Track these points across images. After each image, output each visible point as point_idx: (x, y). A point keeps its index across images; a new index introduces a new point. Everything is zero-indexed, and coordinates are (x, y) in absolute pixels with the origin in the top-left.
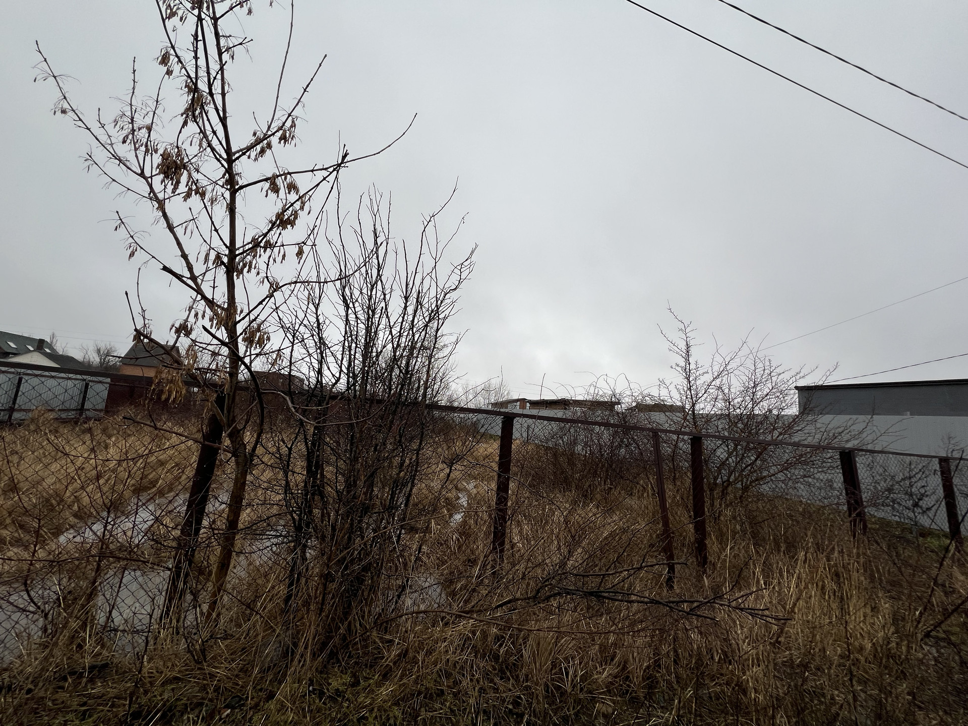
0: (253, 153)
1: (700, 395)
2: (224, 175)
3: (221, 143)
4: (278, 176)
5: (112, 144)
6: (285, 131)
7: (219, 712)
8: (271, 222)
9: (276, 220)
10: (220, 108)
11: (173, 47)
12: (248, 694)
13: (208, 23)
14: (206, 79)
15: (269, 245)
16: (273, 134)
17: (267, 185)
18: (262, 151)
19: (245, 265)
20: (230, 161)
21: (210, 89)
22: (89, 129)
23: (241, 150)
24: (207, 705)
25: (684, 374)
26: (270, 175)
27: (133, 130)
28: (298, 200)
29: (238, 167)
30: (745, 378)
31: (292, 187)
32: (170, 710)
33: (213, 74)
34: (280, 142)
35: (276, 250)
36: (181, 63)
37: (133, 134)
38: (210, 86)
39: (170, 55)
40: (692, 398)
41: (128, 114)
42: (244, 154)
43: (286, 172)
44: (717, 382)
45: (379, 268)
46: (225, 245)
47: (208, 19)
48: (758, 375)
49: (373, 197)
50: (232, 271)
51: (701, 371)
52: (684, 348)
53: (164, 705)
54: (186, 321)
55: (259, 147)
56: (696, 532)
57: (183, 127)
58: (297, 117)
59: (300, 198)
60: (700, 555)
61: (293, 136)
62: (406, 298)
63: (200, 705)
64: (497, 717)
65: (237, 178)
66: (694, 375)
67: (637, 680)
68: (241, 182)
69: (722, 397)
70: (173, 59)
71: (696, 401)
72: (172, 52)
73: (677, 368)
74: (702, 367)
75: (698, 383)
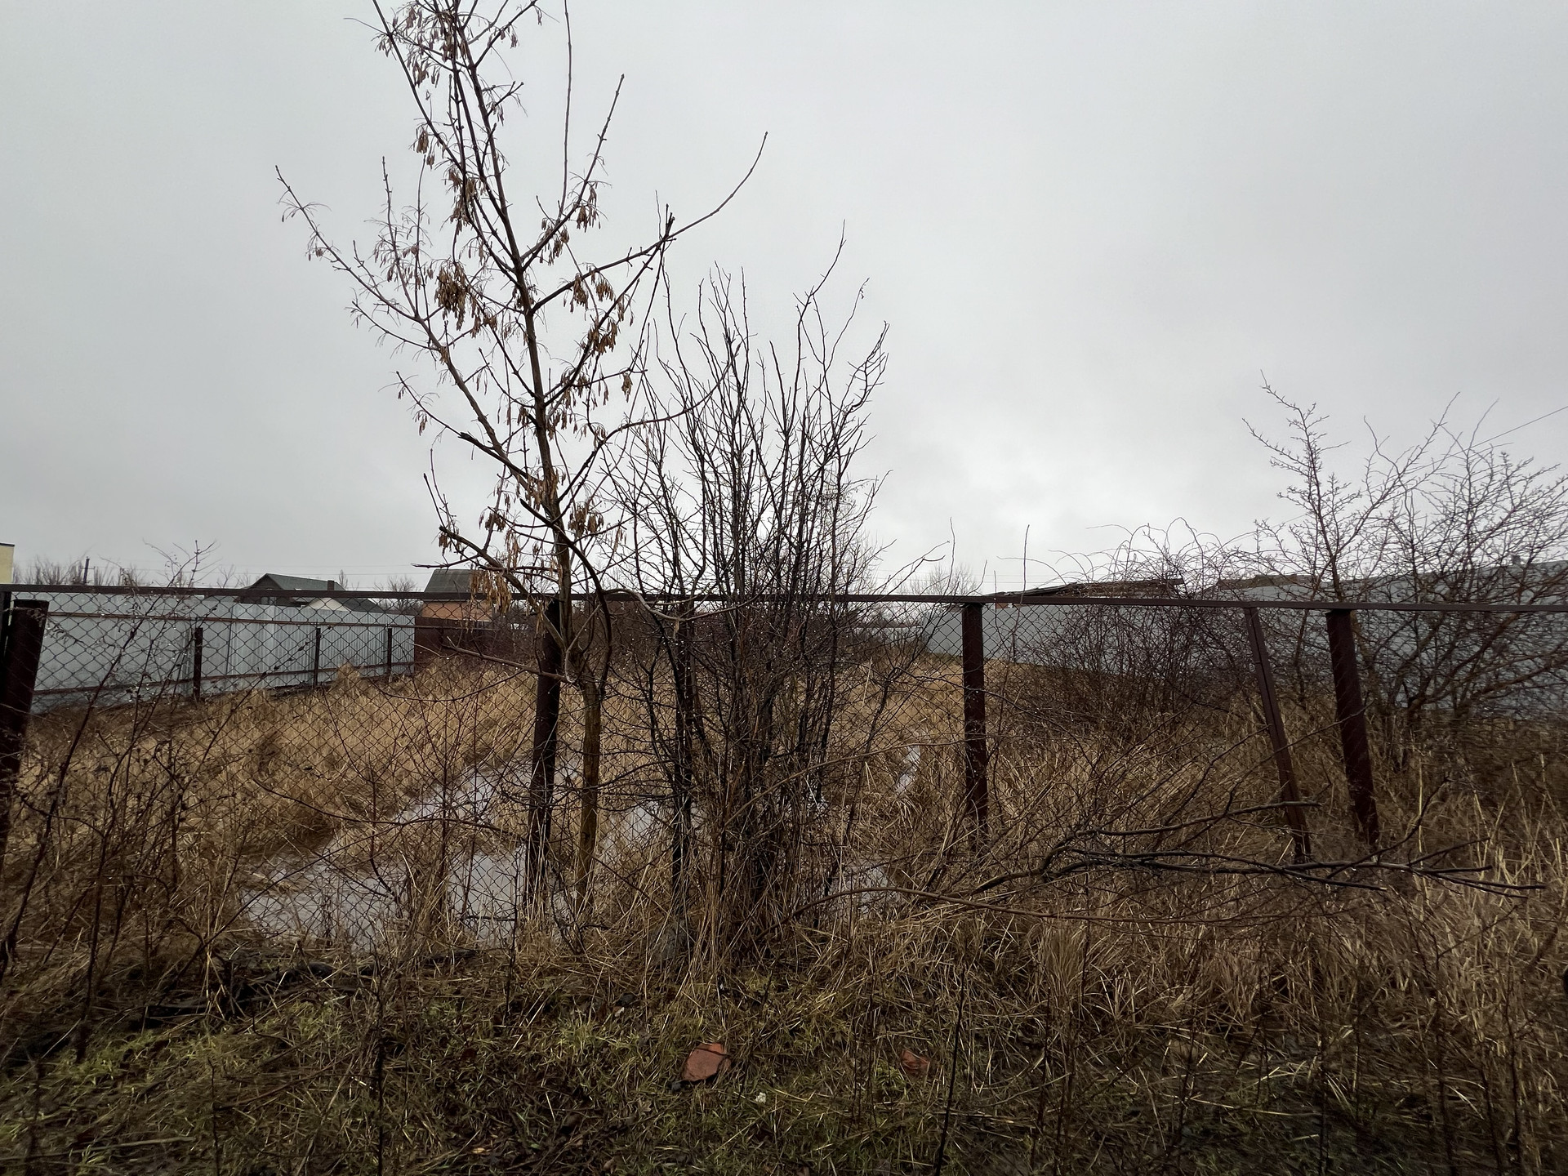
0: (546, 253)
1: (1346, 539)
2: (515, 292)
3: (505, 248)
4: (582, 278)
5: (375, 286)
6: (583, 208)
7: (611, 1009)
8: (582, 346)
9: (590, 342)
10: (497, 197)
11: (429, 123)
12: (642, 991)
13: (465, 77)
14: (474, 159)
15: (585, 384)
16: (568, 217)
17: (569, 295)
18: (558, 248)
19: (557, 420)
20: (519, 271)
21: (481, 171)
22: (349, 270)
23: (531, 251)
24: (595, 1001)
25: (1309, 505)
26: (572, 279)
27: (398, 259)
28: (614, 306)
29: (530, 277)
30: (1445, 496)
31: (604, 290)
32: (553, 1003)
33: (481, 146)
34: (579, 227)
35: (595, 386)
36: (442, 142)
37: (398, 264)
38: (480, 167)
39: (428, 135)
40: (1328, 548)
41: (388, 238)
42: (535, 256)
43: (592, 268)
44: (1384, 510)
45: (740, 389)
46: (529, 391)
47: (464, 69)
48: (1477, 485)
49: (717, 284)
50: (543, 428)
51: (1343, 494)
52: (1303, 455)
53: (545, 996)
54: (497, 509)
55: (552, 242)
56: (1350, 780)
57: (457, 233)
58: (596, 183)
59: (616, 302)
60: (1363, 821)
61: (595, 213)
62: (786, 433)
63: (587, 999)
64: (998, 1046)
65: (531, 293)
66: (1330, 503)
67: (1241, 1011)
68: (537, 298)
69: (1396, 539)
70: (432, 140)
71: (1338, 552)
72: (429, 130)
73: (1291, 495)
74: (1345, 486)
75: (1338, 517)
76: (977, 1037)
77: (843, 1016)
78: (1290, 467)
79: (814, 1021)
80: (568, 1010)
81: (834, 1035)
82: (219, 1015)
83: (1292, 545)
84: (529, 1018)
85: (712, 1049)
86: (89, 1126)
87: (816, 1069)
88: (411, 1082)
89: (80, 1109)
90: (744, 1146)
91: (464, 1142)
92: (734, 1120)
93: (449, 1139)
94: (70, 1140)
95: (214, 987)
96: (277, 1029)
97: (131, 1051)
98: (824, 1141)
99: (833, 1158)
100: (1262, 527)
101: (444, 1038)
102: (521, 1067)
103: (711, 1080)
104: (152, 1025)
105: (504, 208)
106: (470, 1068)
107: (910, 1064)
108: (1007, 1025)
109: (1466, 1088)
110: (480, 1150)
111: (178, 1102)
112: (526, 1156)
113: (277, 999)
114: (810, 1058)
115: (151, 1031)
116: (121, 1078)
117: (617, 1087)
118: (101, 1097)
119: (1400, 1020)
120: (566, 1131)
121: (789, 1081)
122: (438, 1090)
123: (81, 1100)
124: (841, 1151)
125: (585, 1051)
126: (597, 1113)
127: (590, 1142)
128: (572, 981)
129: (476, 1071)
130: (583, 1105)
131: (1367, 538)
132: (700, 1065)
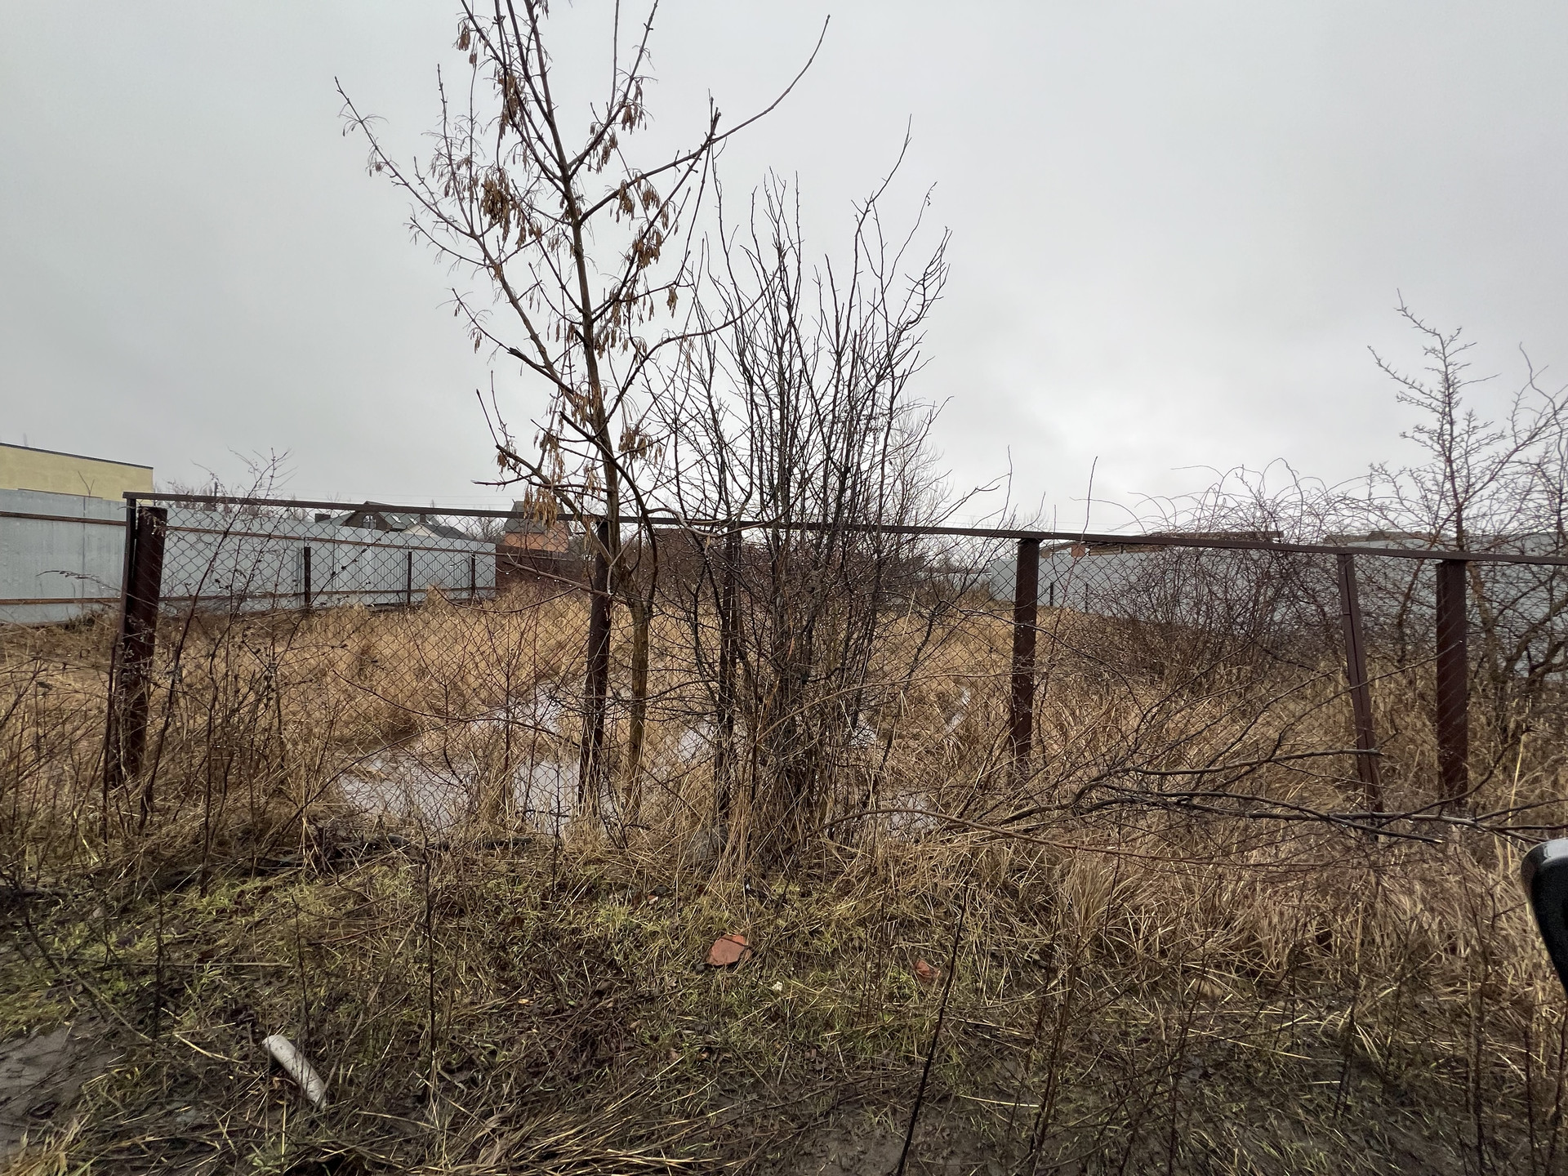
0: (594, 159)
1: (1478, 487)
2: (562, 202)
3: (551, 154)
4: (629, 185)
5: (435, 204)
6: (629, 108)
7: (646, 897)
8: (628, 258)
9: (635, 254)
10: (542, 98)
11: (471, 17)
12: (675, 885)
16: (615, 118)
17: (616, 202)
18: (606, 154)
19: (606, 339)
20: (566, 179)
21: (525, 70)
22: (407, 185)
23: (578, 158)
24: (631, 889)
25: (1438, 447)
26: (618, 187)
27: (454, 174)
28: (658, 215)
29: (577, 186)
31: (649, 197)
32: (594, 887)
33: (524, 41)
34: (624, 128)
36: (484, 38)
37: (455, 179)
38: (524, 63)
39: (469, 31)
40: (1455, 496)
41: (444, 151)
42: (582, 163)
43: (639, 175)
45: (791, 307)
46: (577, 307)
49: (772, 192)
50: (591, 347)
51: (1482, 434)
53: (588, 880)
54: (550, 429)
55: (600, 149)
57: (501, 137)
58: (642, 78)
59: (661, 210)
60: (1450, 787)
61: (641, 113)
62: (839, 354)
63: (625, 887)
64: (1014, 966)
65: (579, 204)
66: (1464, 444)
67: (1277, 957)
68: (584, 208)
69: (1542, 488)
70: (474, 35)
71: (1466, 500)
72: (471, 26)
73: (1417, 435)
74: (1486, 425)
75: (1471, 460)
76: (993, 955)
77: (862, 923)
78: (1419, 403)
79: (833, 925)
80: (608, 894)
81: (852, 940)
82: (313, 870)
83: (1412, 492)
84: (573, 898)
85: (735, 939)
86: (210, 947)
87: (833, 968)
88: (469, 940)
89: (204, 933)
90: (759, 1025)
91: (512, 993)
92: (750, 1002)
93: (499, 989)
94: (196, 956)
95: (309, 847)
96: (358, 886)
97: (242, 892)
98: (832, 1028)
99: (840, 1045)
100: (1377, 471)
101: (498, 907)
102: (563, 938)
103: (732, 966)
104: (261, 873)
105: (551, 111)
106: (519, 933)
107: (924, 972)
108: (1026, 948)
109: (1518, 1058)
110: (525, 1001)
111: (278, 935)
112: (563, 1010)
113: (360, 862)
114: (828, 957)
115: (259, 878)
116: (236, 912)
117: (647, 963)
118: (220, 926)
119: (1454, 985)
120: (600, 994)
121: (806, 975)
122: (492, 948)
123: (205, 926)
124: (848, 1039)
125: (620, 930)
126: (628, 982)
127: (619, 1005)
128: (613, 871)
129: (524, 936)
130: (615, 975)
131: (1506, 486)
132: (723, 953)
